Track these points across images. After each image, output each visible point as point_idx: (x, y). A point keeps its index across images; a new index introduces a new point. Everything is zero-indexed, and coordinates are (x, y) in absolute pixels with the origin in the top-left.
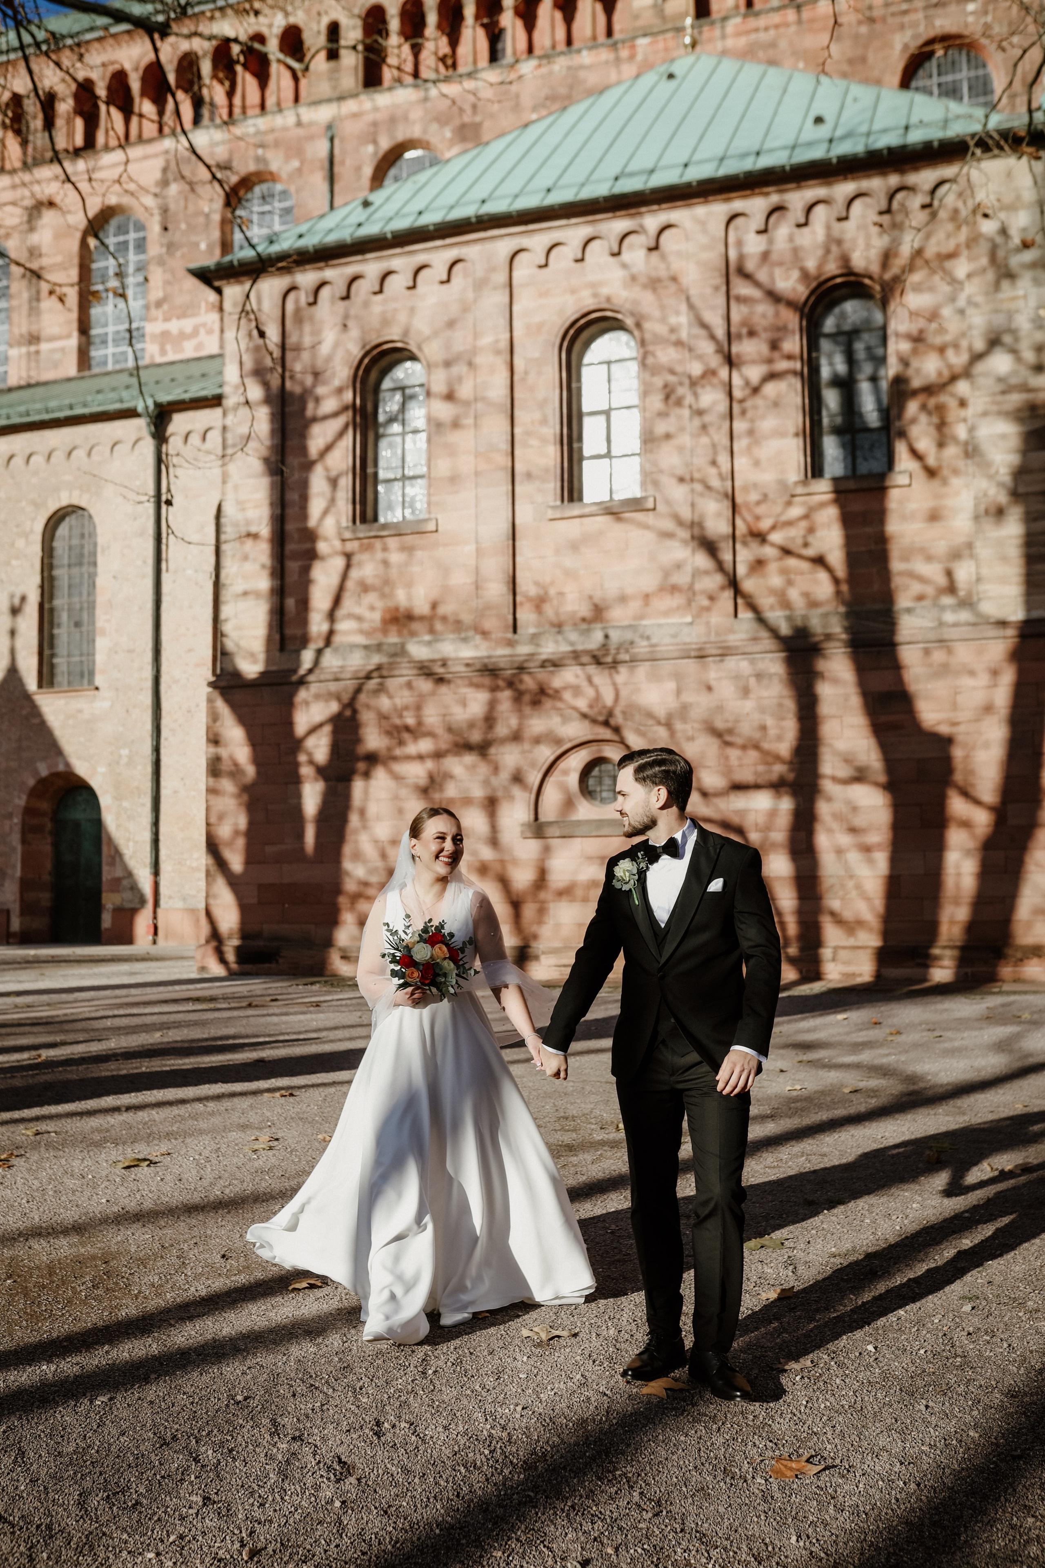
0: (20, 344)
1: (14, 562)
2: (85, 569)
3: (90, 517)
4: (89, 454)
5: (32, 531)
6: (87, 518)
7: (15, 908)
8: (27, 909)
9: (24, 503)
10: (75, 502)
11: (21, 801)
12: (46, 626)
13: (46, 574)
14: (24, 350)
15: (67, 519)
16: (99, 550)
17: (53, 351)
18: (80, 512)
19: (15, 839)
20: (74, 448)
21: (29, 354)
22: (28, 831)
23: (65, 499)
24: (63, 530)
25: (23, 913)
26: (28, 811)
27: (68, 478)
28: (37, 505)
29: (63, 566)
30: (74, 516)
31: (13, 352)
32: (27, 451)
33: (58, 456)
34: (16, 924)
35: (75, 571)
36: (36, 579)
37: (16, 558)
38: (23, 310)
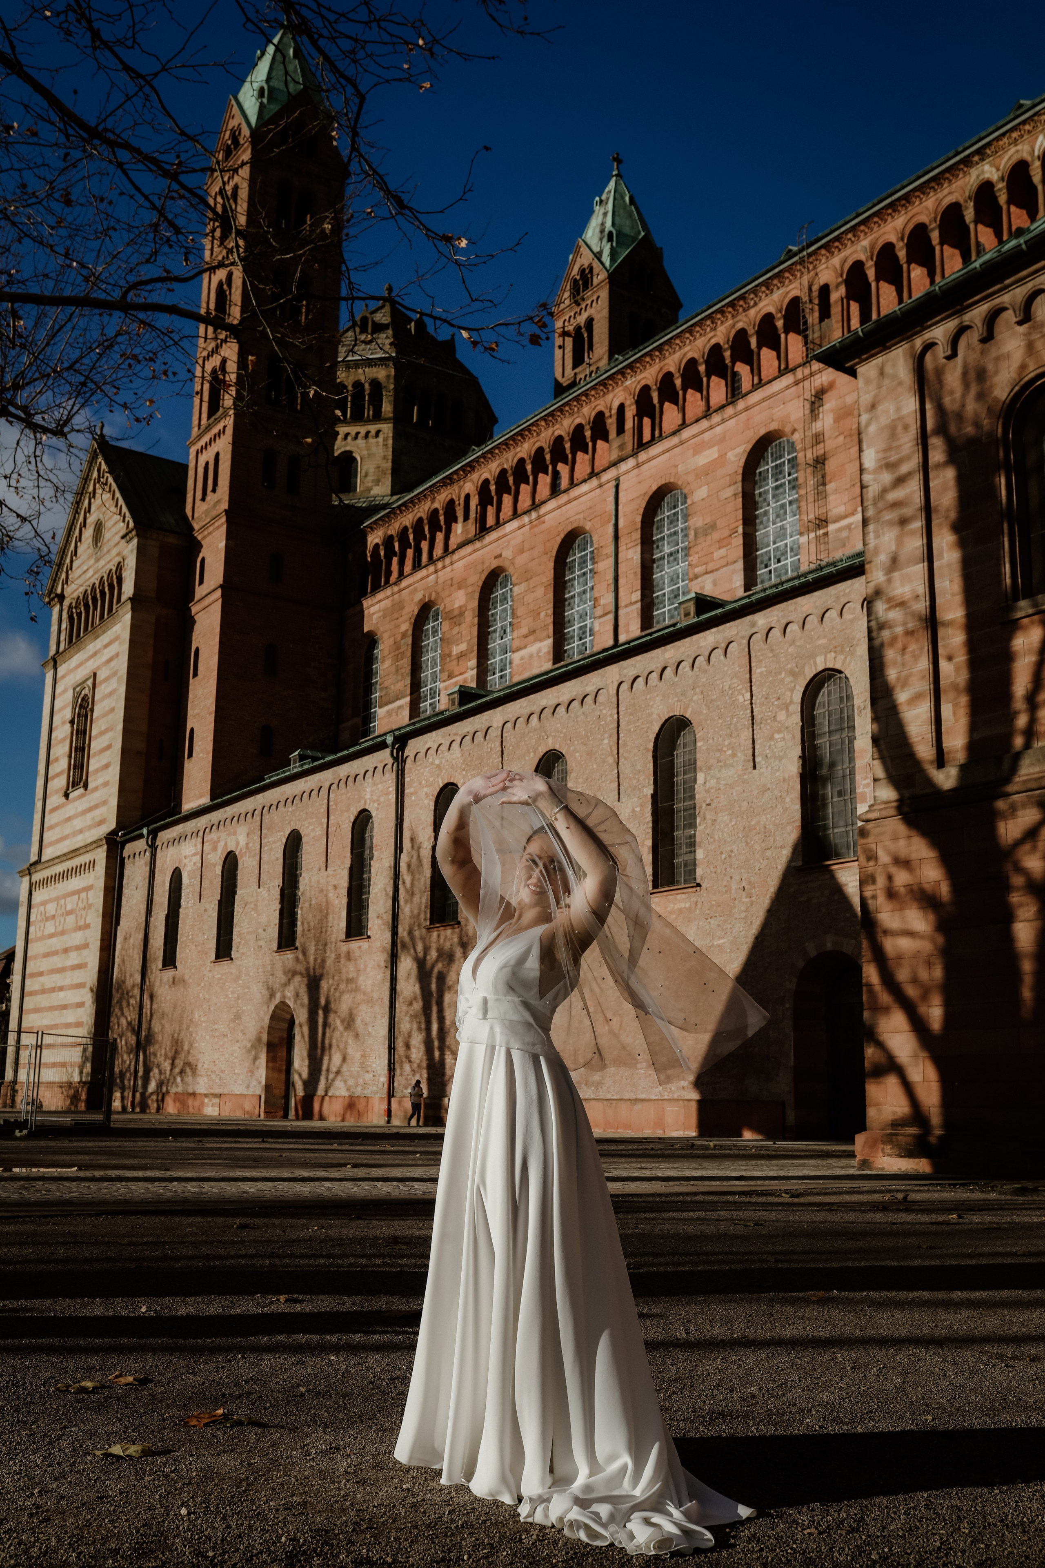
0: (808, 531)
1: (777, 736)
2: (845, 734)
3: (846, 676)
4: (840, 614)
5: (791, 702)
7: (790, 1099)
8: (803, 1100)
9: (783, 675)
10: (831, 665)
11: (791, 984)
14: (812, 535)
15: (826, 685)
16: (856, 711)
17: (840, 530)
18: (837, 675)
19: (788, 1025)
20: (827, 611)
21: (818, 538)
22: (800, 1016)
23: (820, 664)
24: (822, 698)
25: (798, 1105)
26: (800, 995)
27: (823, 642)
28: (794, 674)
29: (823, 734)
30: (832, 680)
31: (803, 539)
32: (784, 622)
33: (813, 621)
34: (791, 1117)
35: (836, 737)
36: (798, 751)
37: (779, 732)
38: (811, 498)
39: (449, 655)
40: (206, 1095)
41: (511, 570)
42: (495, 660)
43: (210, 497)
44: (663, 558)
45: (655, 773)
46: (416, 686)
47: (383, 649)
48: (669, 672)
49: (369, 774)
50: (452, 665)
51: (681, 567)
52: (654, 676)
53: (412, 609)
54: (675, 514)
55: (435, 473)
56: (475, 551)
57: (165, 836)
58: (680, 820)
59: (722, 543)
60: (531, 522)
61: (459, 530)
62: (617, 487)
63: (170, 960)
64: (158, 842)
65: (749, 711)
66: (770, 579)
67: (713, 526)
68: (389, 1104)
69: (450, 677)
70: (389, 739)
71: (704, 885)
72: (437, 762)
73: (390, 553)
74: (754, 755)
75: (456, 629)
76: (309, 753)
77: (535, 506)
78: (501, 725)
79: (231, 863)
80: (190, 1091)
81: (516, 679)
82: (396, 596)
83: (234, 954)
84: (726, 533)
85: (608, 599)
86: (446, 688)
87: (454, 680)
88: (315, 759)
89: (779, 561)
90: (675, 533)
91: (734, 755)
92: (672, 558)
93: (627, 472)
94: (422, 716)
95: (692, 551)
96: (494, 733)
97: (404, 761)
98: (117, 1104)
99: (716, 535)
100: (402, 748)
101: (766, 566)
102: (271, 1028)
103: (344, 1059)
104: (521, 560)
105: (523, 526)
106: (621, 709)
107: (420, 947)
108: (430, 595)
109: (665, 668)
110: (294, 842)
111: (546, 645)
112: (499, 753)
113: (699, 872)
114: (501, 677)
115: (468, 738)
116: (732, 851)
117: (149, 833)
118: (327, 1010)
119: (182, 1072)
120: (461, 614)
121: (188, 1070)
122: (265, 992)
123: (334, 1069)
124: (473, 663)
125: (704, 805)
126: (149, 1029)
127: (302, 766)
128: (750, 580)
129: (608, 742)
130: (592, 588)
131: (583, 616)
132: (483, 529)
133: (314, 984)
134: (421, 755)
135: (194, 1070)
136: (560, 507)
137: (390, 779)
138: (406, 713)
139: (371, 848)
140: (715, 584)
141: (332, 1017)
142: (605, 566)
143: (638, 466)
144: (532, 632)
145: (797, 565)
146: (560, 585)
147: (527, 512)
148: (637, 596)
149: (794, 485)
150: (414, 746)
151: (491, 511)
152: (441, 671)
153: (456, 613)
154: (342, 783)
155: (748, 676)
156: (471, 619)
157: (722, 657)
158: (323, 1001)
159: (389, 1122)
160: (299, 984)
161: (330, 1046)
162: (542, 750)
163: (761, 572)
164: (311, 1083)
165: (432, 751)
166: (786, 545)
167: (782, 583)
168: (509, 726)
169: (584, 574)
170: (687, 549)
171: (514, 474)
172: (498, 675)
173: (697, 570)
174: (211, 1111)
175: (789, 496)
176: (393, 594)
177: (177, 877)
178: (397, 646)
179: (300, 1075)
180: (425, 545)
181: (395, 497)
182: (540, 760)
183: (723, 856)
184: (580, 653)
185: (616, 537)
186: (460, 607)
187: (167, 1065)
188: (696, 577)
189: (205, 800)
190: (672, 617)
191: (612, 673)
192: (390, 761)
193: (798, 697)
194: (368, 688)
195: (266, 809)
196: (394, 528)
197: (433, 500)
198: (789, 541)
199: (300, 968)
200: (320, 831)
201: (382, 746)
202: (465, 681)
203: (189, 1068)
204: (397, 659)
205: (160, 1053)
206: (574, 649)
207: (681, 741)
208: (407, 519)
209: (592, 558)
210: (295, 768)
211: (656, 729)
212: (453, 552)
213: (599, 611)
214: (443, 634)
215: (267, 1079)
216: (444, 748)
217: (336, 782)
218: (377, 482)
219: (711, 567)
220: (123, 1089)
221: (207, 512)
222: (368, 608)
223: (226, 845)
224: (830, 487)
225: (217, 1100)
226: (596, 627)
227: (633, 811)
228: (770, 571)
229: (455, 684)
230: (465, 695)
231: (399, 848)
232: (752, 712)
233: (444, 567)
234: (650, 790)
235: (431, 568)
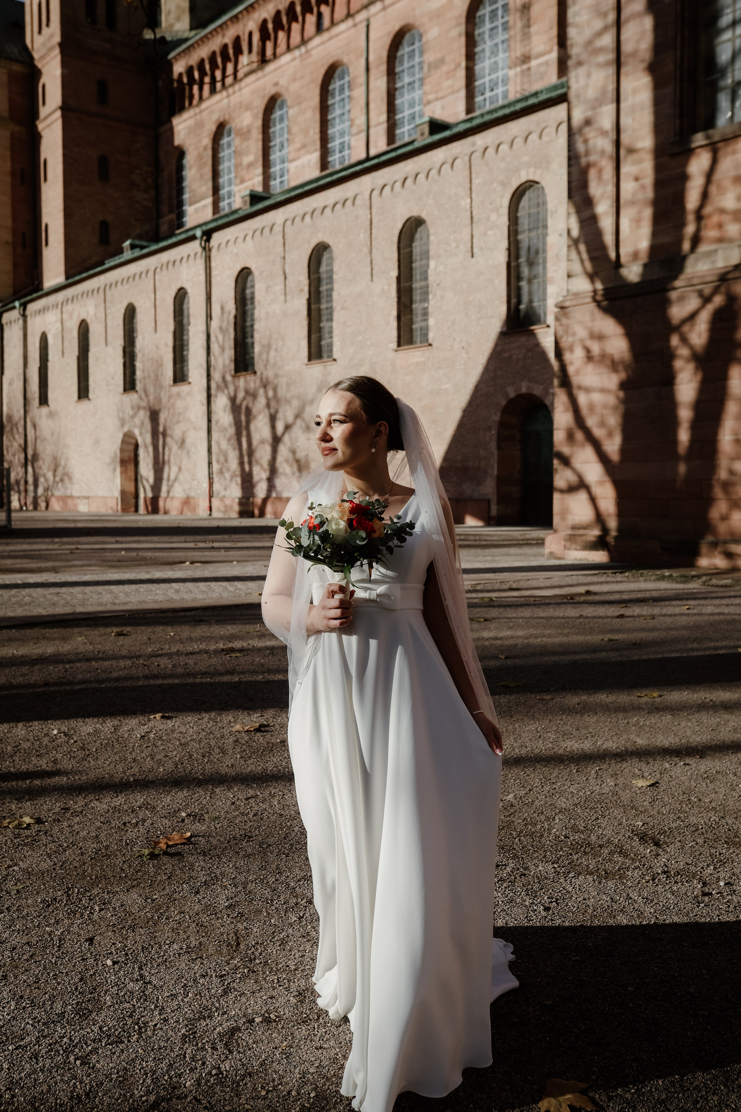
0: (516, 65)
1: (489, 233)
2: (540, 231)
3: (543, 188)
4: (540, 136)
5: (501, 206)
6: (541, 190)
7: (494, 498)
8: (502, 499)
9: (495, 185)
10: (531, 177)
11: (496, 417)
12: (513, 280)
13: (512, 239)
14: (518, 69)
15: (527, 193)
16: (549, 214)
17: (540, 65)
18: (536, 186)
19: (493, 446)
20: (530, 134)
21: (522, 72)
22: (502, 440)
23: (524, 177)
24: (524, 202)
25: (499, 502)
26: (502, 425)
27: (526, 159)
28: (504, 184)
29: (524, 231)
30: (532, 189)
31: (511, 73)
32: (497, 142)
33: (519, 142)
34: (494, 510)
35: (533, 234)
36: (505, 244)
37: (491, 229)
38: (518, 38)
39: (241, 164)
40: (78, 498)
41: (286, 96)
42: (275, 169)
43: (45, 30)
44: (403, 87)
45: (399, 260)
46: (216, 189)
47: (189, 160)
48: (409, 181)
49: (184, 260)
50: (244, 173)
51: (417, 94)
52: (398, 185)
53: (211, 127)
54: (413, 50)
55: (224, 12)
56: (258, 79)
57: (31, 307)
58: (417, 296)
59: (449, 75)
60: (301, 55)
61: (244, 59)
62: (368, 27)
63: (44, 400)
64: (28, 312)
65: (469, 213)
66: (485, 105)
67: (442, 61)
68: (210, 502)
69: (242, 181)
70: (198, 233)
71: (435, 345)
72: (235, 251)
73: (192, 81)
74: (472, 248)
75: (245, 144)
76: (137, 242)
77: (304, 42)
78: (282, 222)
79: (84, 330)
80: (69, 494)
81: (293, 184)
82: (198, 117)
83: (91, 395)
84: (452, 66)
85: (361, 120)
86: (239, 191)
87: (245, 185)
88: (142, 247)
89: (492, 90)
90: (413, 66)
91: (457, 247)
92: (410, 87)
93: (376, 14)
94: (222, 213)
95: (426, 81)
96: (278, 229)
97: (210, 250)
98: (15, 504)
99: (445, 68)
100: (208, 240)
101: (483, 94)
102: (122, 450)
103: (180, 469)
104: (294, 87)
105: (294, 59)
106: (374, 210)
107: (231, 388)
108: (224, 116)
109: (406, 179)
110: (130, 313)
111: (315, 157)
112: (282, 245)
113: (431, 335)
114: (281, 182)
115: (258, 233)
116: (455, 320)
117: (21, 305)
118: (164, 434)
119: (62, 480)
120: (249, 131)
121: (66, 478)
122: (117, 423)
123: (172, 477)
124: (259, 170)
125: (435, 285)
126: (35, 449)
127: (133, 253)
128: (470, 108)
129: (363, 236)
130: (349, 111)
131: (342, 134)
132: (264, 61)
133: (154, 416)
134: (223, 245)
135: (70, 478)
136: (323, 43)
137: (200, 264)
138: (210, 210)
139: (188, 316)
140: (443, 108)
141: (168, 440)
142: (359, 92)
143: (384, 8)
144: (304, 146)
145: (505, 95)
146: (324, 108)
147: (298, 47)
148: (384, 117)
149: (506, 27)
150: (217, 238)
151: (269, 45)
152: (236, 177)
153: (245, 130)
154: (164, 267)
155: (468, 185)
156: (257, 135)
157: (449, 170)
158: (161, 429)
159: (210, 515)
160: (143, 416)
161: (169, 461)
162: (314, 243)
163: (479, 99)
164: (156, 488)
165: (231, 243)
166: (498, 77)
167: (496, 110)
168: (289, 223)
169: (343, 100)
170: (422, 80)
171: (288, 14)
172: (278, 180)
173: (431, 97)
174: (83, 508)
175: (501, 36)
176: (195, 115)
177: (44, 339)
178: (200, 157)
179: (147, 481)
180: (218, 74)
181: (193, 33)
182: (313, 250)
183: (449, 324)
184: (341, 163)
185: (368, 69)
186: (248, 126)
187: (50, 475)
188: (429, 103)
189: (61, 279)
190: (410, 135)
191: (366, 181)
192: (200, 250)
193: (506, 202)
194: (180, 191)
195: (108, 288)
196: (193, 59)
197: (224, 36)
198: (500, 74)
199: (144, 404)
200: (150, 304)
201: (193, 238)
202: (254, 185)
203: (66, 477)
204: (201, 167)
205: (45, 467)
206: (336, 161)
207: (417, 236)
208: (203, 52)
209: (349, 87)
210: (127, 255)
211: (400, 226)
212: (241, 80)
213: (354, 130)
214: (236, 147)
215: (122, 486)
216: (241, 240)
217: (160, 266)
218: (178, 19)
219: (440, 94)
220: (19, 492)
221: (43, 44)
222: (178, 125)
223: (79, 315)
224: (534, 29)
225: (86, 501)
226: (353, 143)
227: (383, 289)
228: (485, 99)
229: (246, 188)
230: (254, 198)
231: (209, 317)
232: (471, 213)
233: (234, 92)
234: (395, 273)
235: (224, 93)
